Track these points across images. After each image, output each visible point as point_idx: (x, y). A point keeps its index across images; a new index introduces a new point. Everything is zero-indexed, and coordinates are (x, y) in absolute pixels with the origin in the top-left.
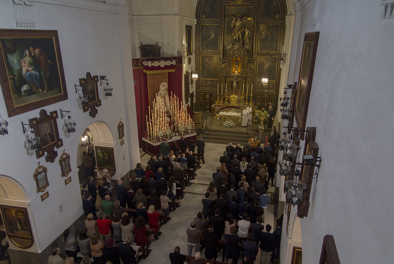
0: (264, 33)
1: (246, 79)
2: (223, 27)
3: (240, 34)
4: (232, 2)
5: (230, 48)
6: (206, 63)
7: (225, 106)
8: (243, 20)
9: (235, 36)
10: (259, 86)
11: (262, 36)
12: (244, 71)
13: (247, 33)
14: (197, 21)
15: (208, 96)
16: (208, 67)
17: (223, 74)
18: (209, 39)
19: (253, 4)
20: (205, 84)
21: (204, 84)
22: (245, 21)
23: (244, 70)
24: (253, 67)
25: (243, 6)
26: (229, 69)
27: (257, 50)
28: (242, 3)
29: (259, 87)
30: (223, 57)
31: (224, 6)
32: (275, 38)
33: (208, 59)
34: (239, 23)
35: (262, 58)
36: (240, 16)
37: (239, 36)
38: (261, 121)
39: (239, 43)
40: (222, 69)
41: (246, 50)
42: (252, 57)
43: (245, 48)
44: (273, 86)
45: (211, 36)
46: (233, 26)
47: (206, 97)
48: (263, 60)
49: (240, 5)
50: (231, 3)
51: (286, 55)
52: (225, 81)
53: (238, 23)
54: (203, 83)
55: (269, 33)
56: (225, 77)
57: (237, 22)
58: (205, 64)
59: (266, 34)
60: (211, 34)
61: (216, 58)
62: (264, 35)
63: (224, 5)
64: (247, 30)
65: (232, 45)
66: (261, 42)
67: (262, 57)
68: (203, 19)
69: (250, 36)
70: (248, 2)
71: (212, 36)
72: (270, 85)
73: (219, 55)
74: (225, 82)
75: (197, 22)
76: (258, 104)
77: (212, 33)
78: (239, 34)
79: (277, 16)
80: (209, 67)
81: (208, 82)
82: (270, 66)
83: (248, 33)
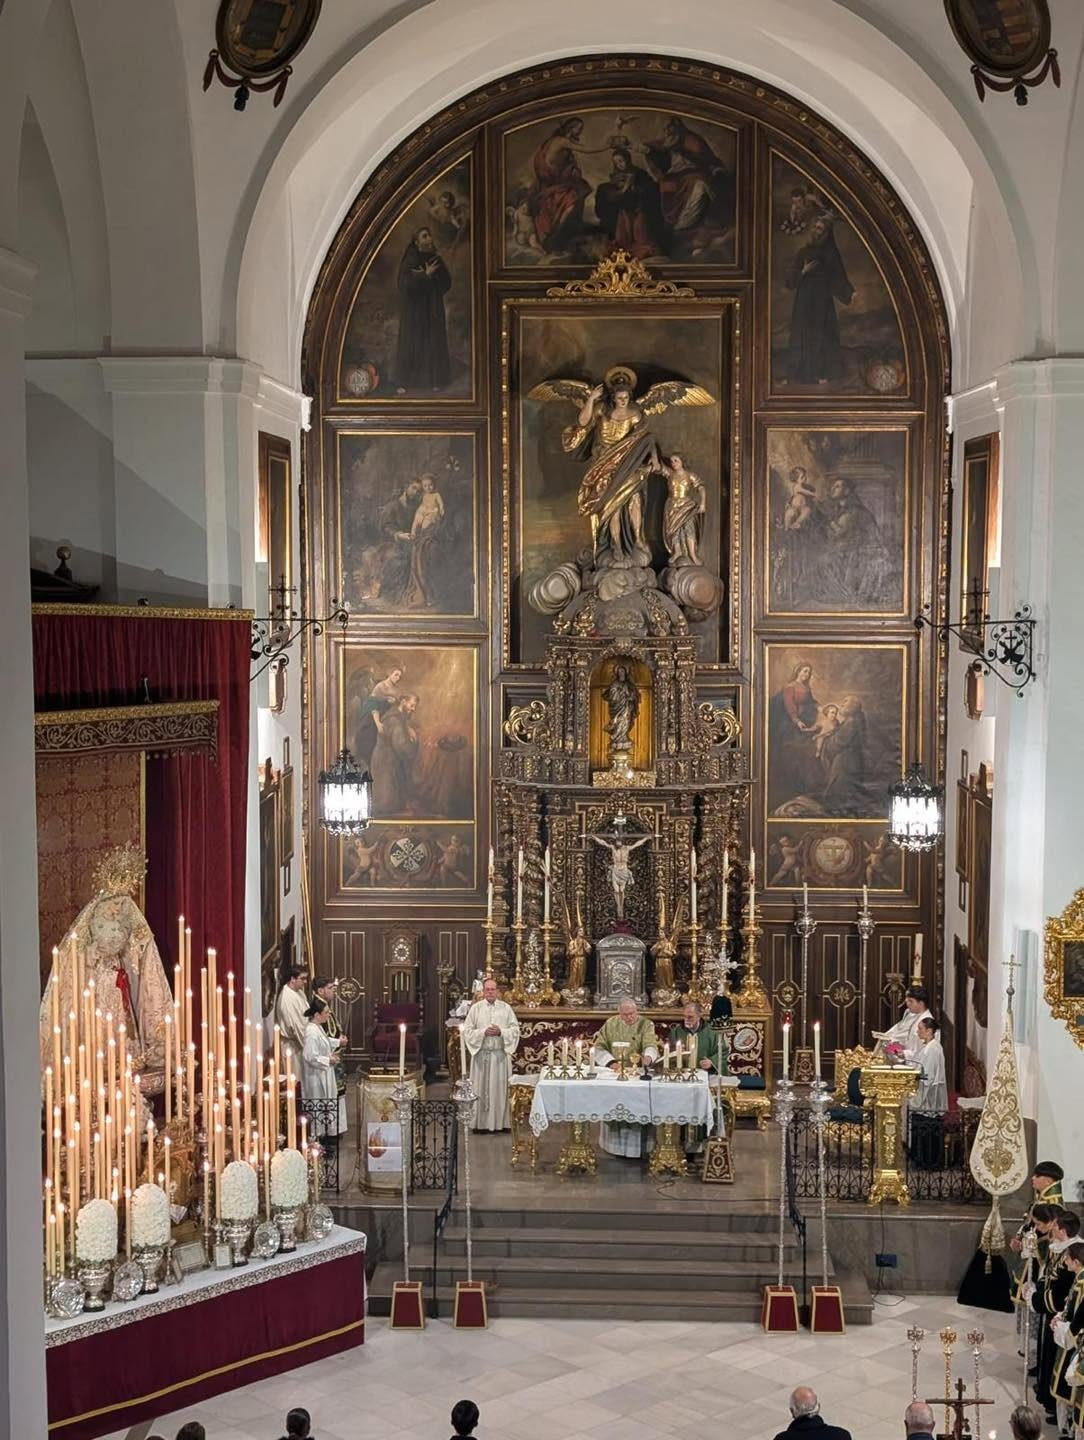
0: (798, 487)
1: (698, 813)
2: (506, 449)
3: (636, 498)
4: (563, 286)
5: (562, 593)
6: (384, 706)
7: (556, 1021)
8: (650, 404)
9: (600, 513)
10: (788, 861)
11: (790, 513)
12: (678, 751)
13: (680, 489)
14: (314, 406)
15: (402, 952)
16: (398, 730)
17: (522, 778)
18: (404, 536)
19: (718, 300)
20: (372, 865)
21: (364, 862)
22: (660, 407)
23: (679, 745)
24: (733, 727)
25: (644, 308)
26: (570, 744)
27: (760, 602)
28: (637, 292)
29: (790, 871)
30: (514, 658)
31: (511, 308)
32: (880, 520)
33: (395, 675)
34: (626, 426)
35: (794, 662)
36: (633, 376)
37: (624, 509)
38: (884, 1116)
39: (628, 563)
40: (508, 742)
41: (682, 607)
42: (724, 657)
43: (674, 590)
44: (892, 858)
45: (418, 517)
46: (582, 444)
47: (389, 955)
48: (802, 675)
49: (621, 305)
50: (561, 292)
51: (1033, 622)
52: (542, 825)
53: (620, 422)
54: (360, 850)
55: (837, 492)
56: (543, 799)
57: (609, 418)
58: (376, 715)
59: (817, 495)
60: (415, 502)
61: (455, 667)
62: (796, 502)
63: (511, 301)
64: (681, 472)
65: (580, 575)
66: (782, 553)
67: (793, 653)
68: (352, 395)
69: (702, 508)
70: (679, 286)
71: (425, 515)
72: (866, 853)
73: (480, 642)
74: (543, 836)
75: (312, 417)
76: (788, 998)
77: (421, 491)
78: (629, 499)
79: (885, 378)
80: (406, 734)
81: (401, 843)
82: (857, 712)
83: (692, 492)
